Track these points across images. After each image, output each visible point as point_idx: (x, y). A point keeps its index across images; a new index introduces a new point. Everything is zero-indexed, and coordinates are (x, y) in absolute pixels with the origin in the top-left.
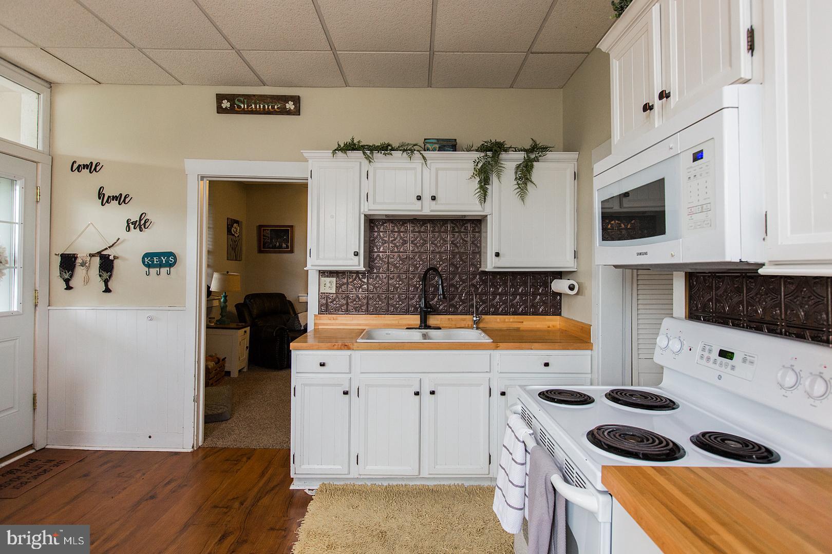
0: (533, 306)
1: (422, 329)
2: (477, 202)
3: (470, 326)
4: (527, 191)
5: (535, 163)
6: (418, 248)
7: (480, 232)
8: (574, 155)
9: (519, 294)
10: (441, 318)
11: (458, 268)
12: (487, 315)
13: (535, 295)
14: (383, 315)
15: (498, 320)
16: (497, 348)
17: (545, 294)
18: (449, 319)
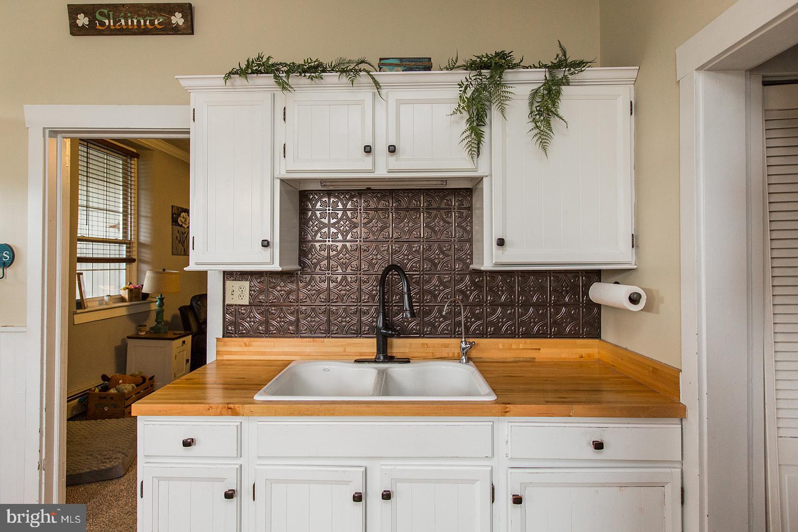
0: (555, 323)
1: (379, 362)
2: (465, 154)
3: (456, 355)
4: (551, 134)
5: (563, 87)
6: (374, 235)
7: (470, 209)
8: (630, 72)
9: (533, 305)
10: (411, 344)
11: (436, 265)
12: (483, 337)
13: (558, 306)
14: (320, 339)
15: (501, 346)
16: (505, 413)
17: (575, 304)
18: (423, 344)
